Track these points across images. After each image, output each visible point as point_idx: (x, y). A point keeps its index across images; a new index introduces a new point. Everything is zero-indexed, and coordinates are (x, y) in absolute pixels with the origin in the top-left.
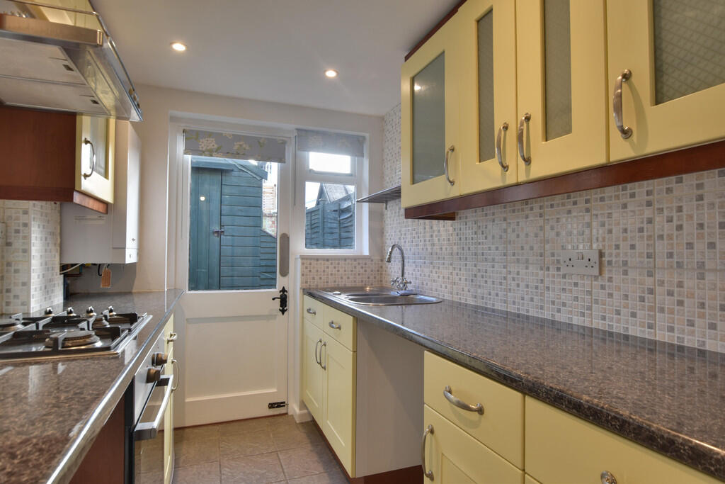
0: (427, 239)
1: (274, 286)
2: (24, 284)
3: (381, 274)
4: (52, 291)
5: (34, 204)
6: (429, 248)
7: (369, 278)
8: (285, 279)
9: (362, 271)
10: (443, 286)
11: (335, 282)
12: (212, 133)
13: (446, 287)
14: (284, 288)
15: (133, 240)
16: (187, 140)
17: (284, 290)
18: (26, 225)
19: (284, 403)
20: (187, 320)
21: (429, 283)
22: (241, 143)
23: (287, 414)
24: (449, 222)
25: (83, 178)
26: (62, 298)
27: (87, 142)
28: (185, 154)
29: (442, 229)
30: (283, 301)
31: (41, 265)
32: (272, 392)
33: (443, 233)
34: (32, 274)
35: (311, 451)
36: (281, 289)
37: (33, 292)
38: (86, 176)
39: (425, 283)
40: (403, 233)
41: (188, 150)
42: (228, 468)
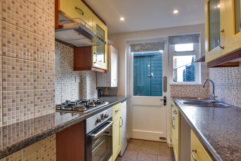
0: (226, 76)
1: (161, 95)
2: (85, 92)
3: (208, 92)
4: (94, 94)
5: (87, 71)
6: (227, 80)
7: (201, 94)
8: (165, 93)
9: (198, 91)
10: (233, 99)
11: (185, 95)
12: (138, 44)
13: (235, 100)
14: (165, 96)
15: (115, 80)
16: (131, 47)
17: (165, 97)
18: (85, 77)
19: (165, 138)
20: (133, 105)
21: (227, 97)
22: (148, 46)
23: (166, 142)
24: (236, 68)
25: (94, 63)
26: (97, 96)
27: (95, 53)
28: (131, 52)
29: (233, 71)
30: (165, 101)
31: (90, 87)
32: (161, 133)
33: (233, 73)
34: (87, 90)
35: (170, 159)
36: (164, 97)
37: (87, 94)
38: (95, 63)
39: (225, 97)
40: (216, 74)
41: (132, 51)
42: (140, 155)
